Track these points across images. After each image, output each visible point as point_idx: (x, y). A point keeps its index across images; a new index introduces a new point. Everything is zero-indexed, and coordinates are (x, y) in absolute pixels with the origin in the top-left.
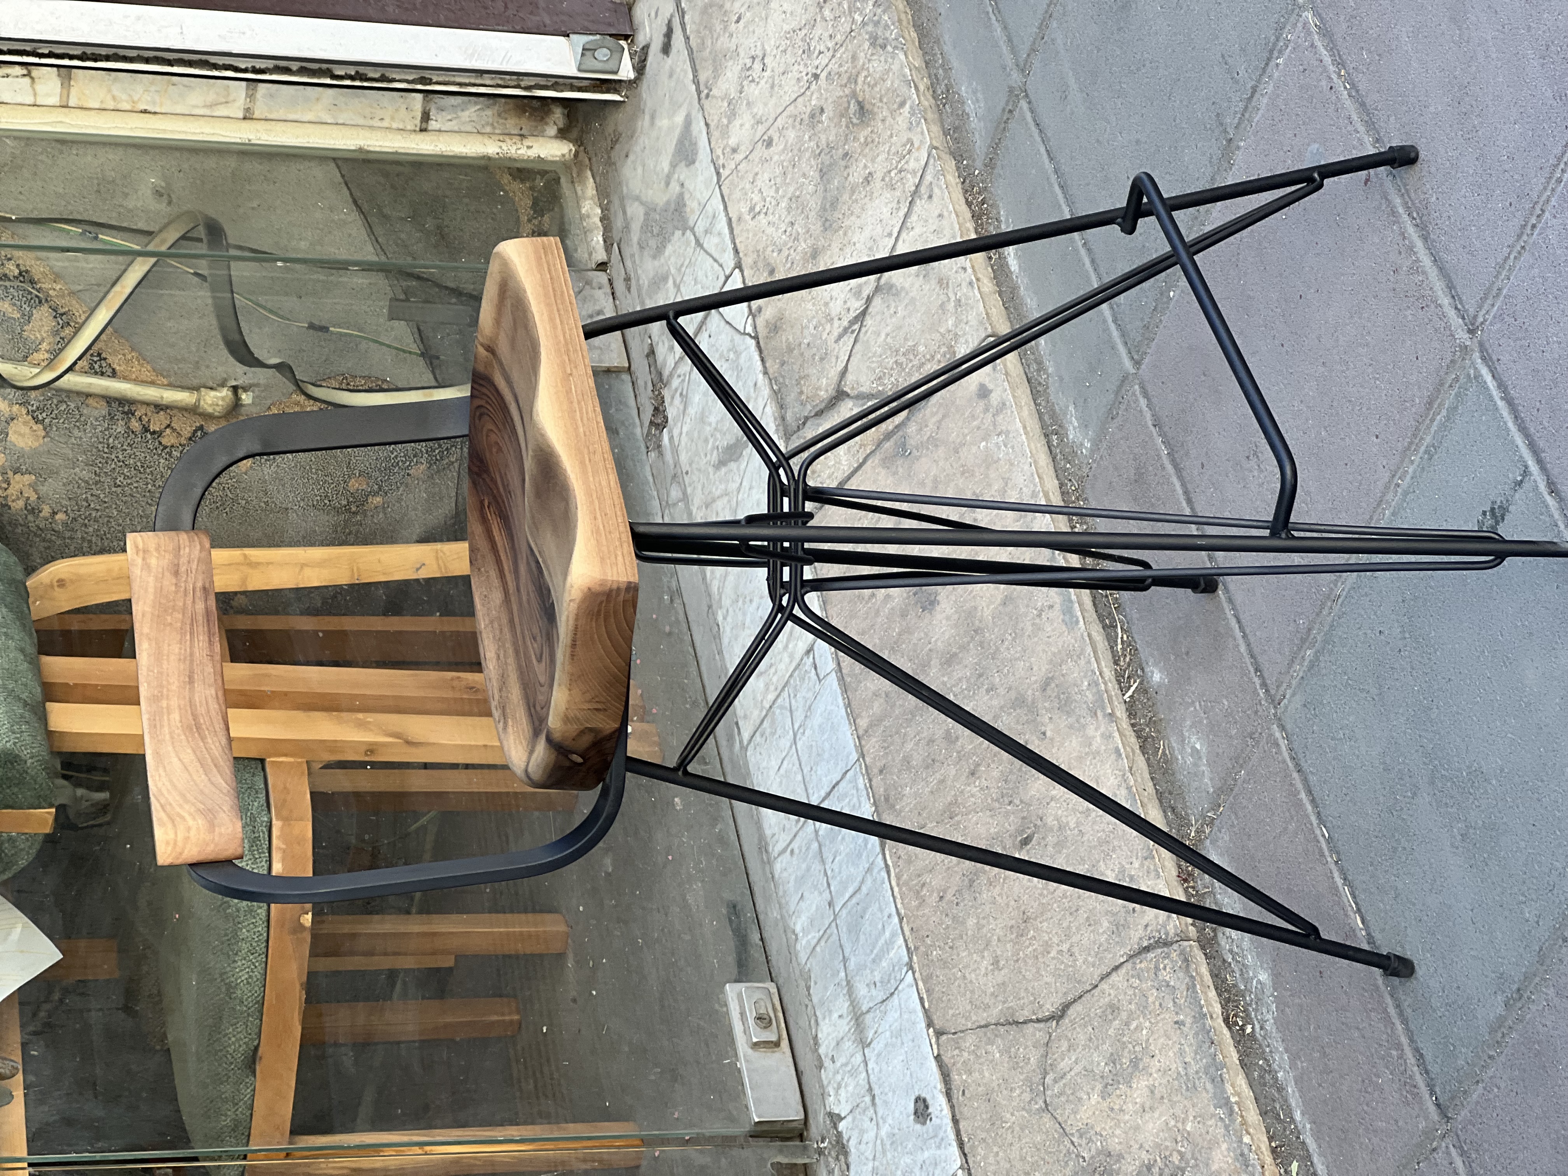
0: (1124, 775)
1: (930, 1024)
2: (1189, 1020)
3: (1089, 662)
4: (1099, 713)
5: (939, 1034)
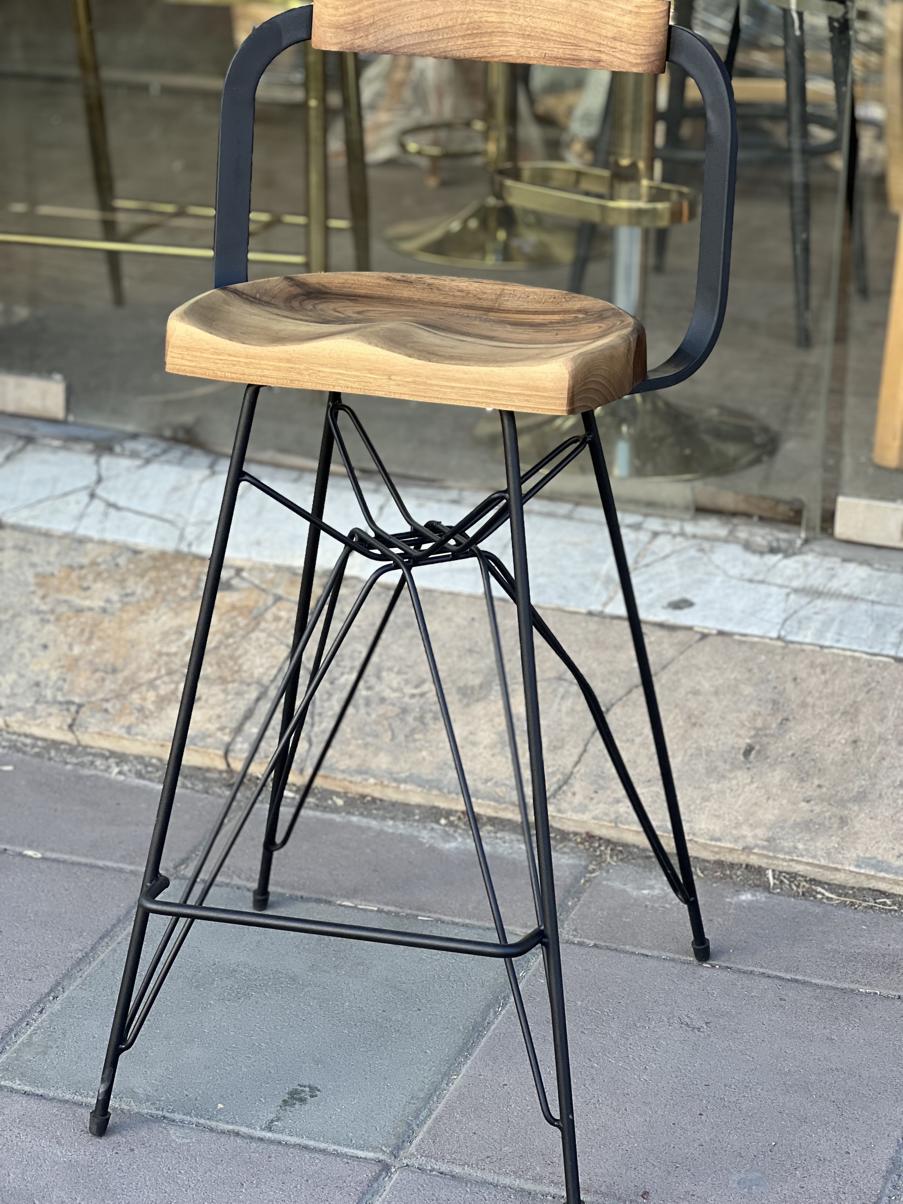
5: (704, 636)
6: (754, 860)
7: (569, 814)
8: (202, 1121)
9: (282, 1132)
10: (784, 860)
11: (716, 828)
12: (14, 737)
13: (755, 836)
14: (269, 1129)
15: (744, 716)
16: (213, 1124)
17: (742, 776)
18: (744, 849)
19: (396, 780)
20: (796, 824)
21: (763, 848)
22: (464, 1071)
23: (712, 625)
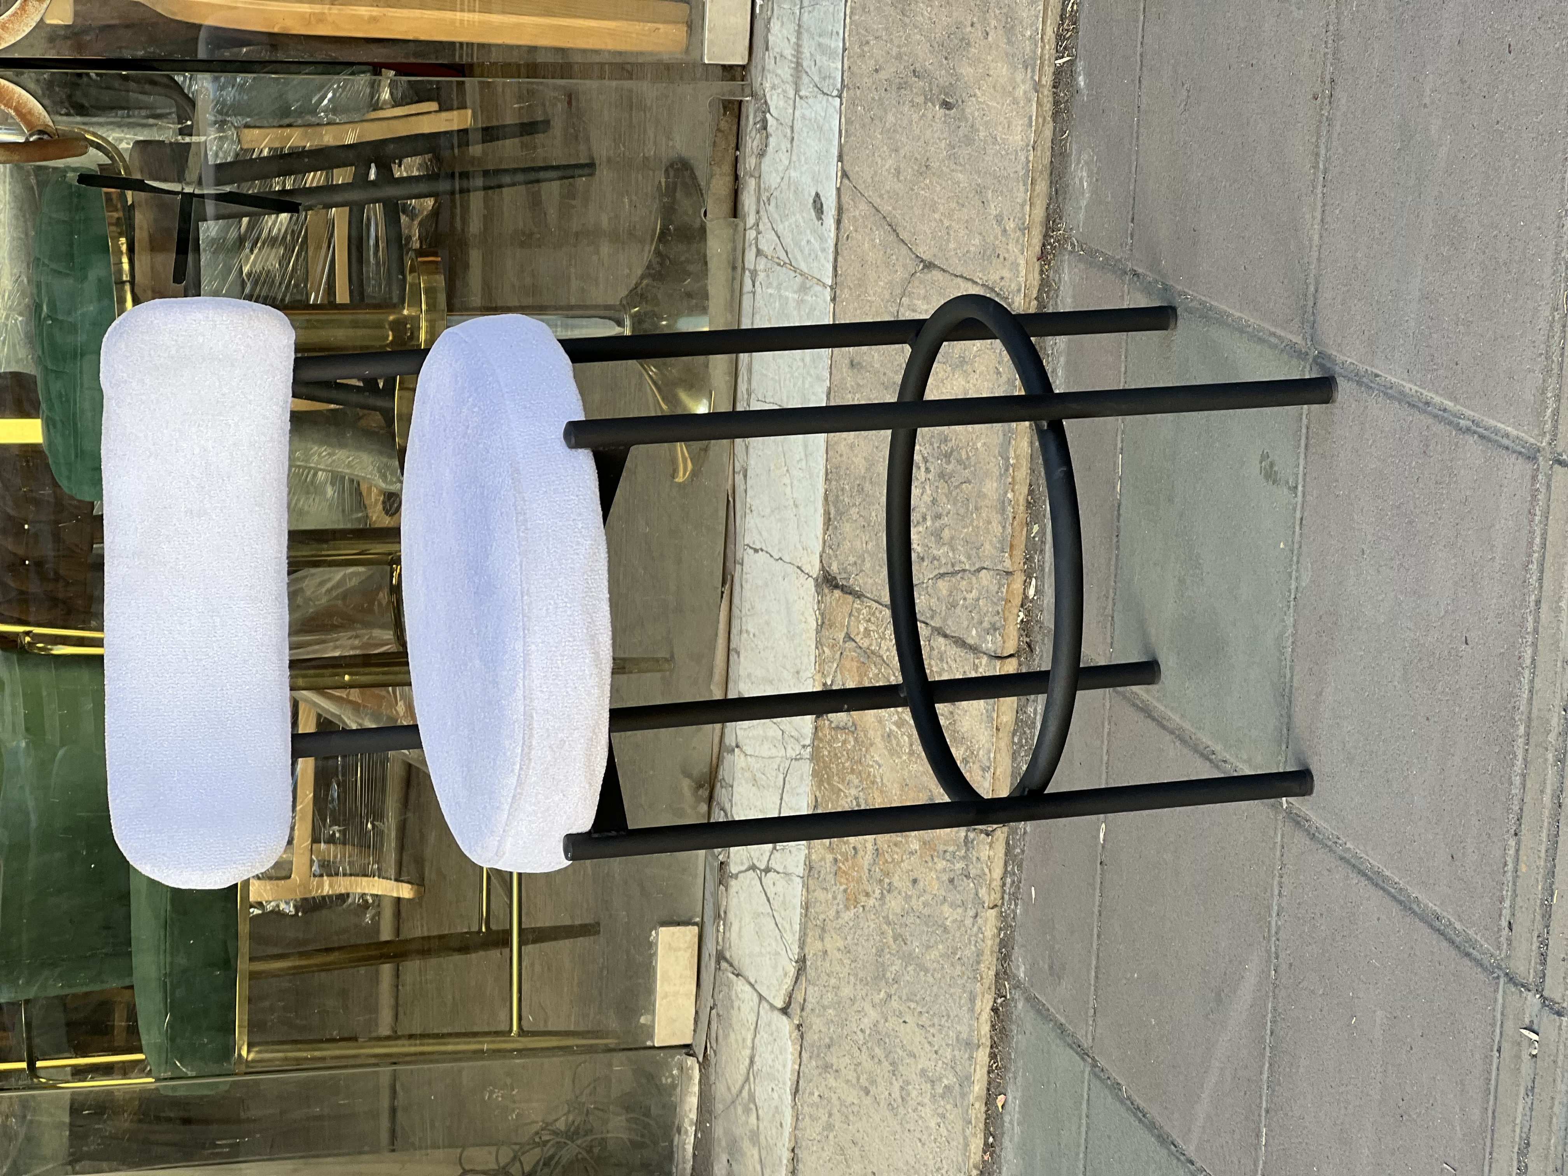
0: (1028, 145)
1: (840, 158)
2: (1004, 378)
3: (1037, 17)
4: (1029, 70)
5: (845, 175)
6: (1047, 80)
7: (1022, 280)
8: (1295, 559)
9: (1297, 475)
10: (1043, 48)
11: (1019, 124)
12: (1006, 897)
13: (1023, 82)
14: (1296, 487)
15: (915, 117)
16: (1296, 546)
17: (971, 108)
18: (1037, 91)
19: (1007, 470)
20: (1009, 42)
21: (1033, 71)
22: (1237, 314)
23: (833, 168)
